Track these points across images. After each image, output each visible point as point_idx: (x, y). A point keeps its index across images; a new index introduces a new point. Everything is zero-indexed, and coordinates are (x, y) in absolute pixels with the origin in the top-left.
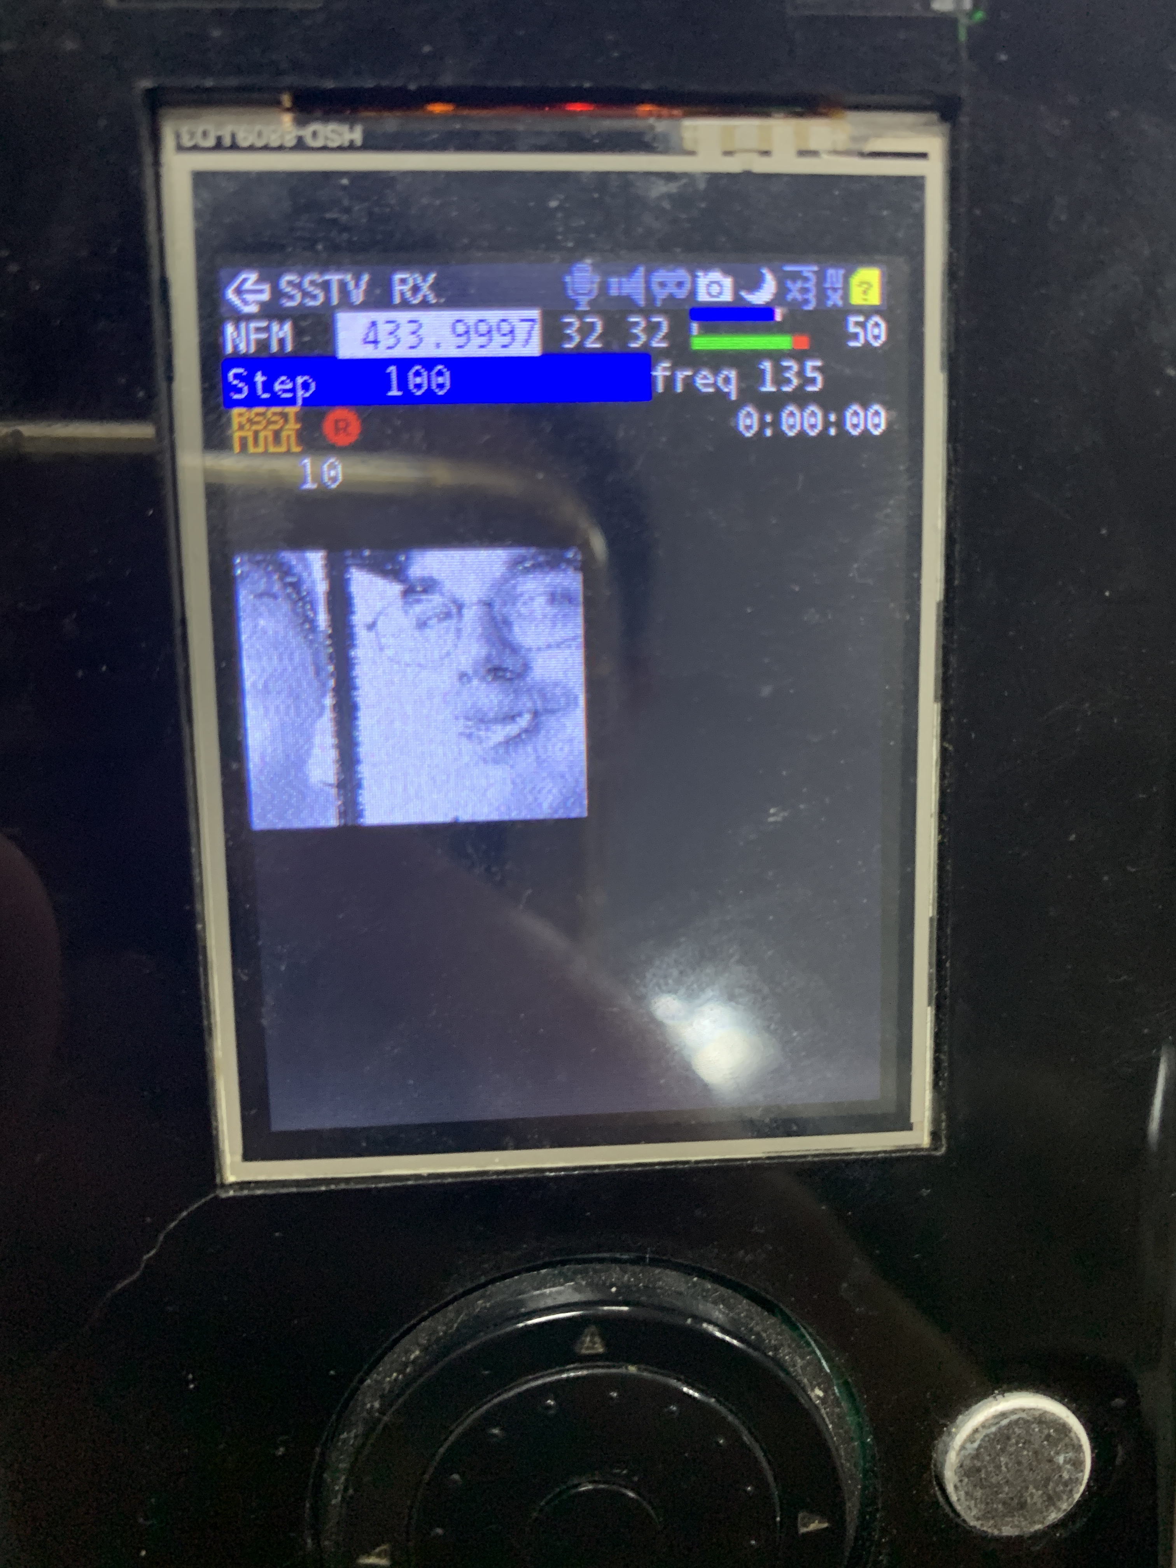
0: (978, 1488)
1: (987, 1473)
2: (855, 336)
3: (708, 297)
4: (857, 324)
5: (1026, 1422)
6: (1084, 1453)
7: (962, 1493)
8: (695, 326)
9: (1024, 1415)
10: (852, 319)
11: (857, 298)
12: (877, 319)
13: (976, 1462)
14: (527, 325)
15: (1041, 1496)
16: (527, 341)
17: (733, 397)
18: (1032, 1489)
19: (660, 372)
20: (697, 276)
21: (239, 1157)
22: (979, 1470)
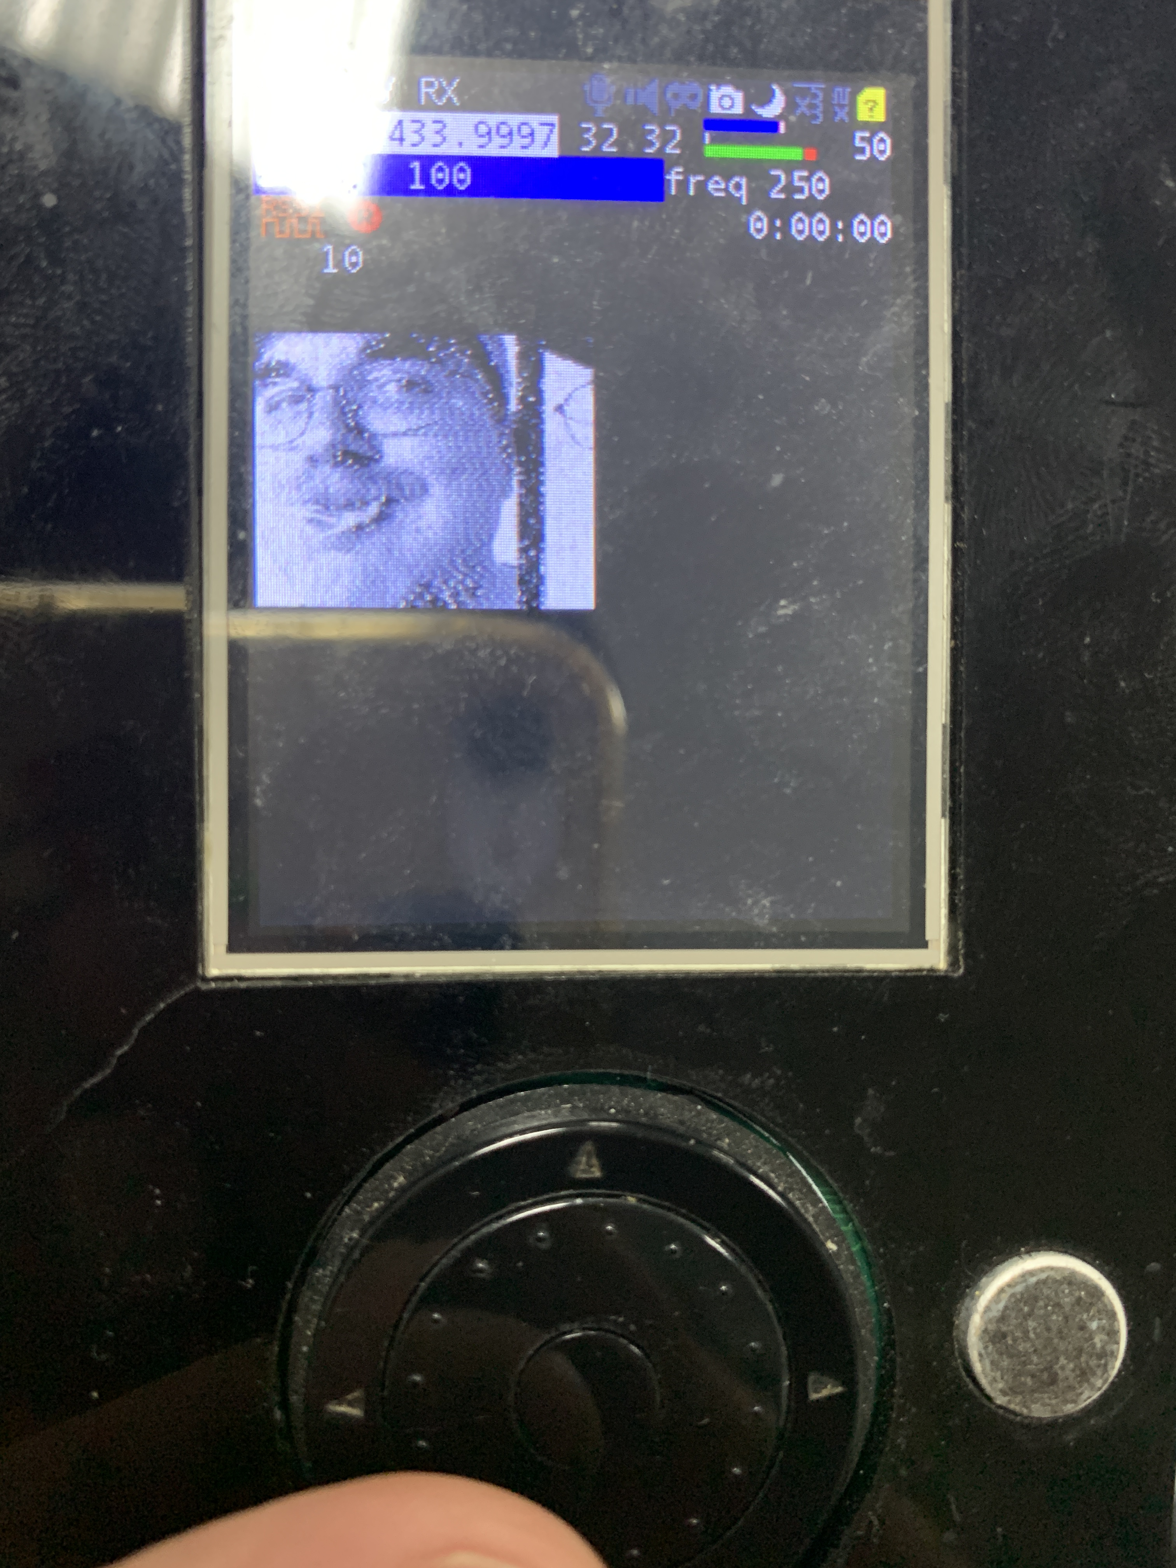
0: (1004, 1356)
1: (1015, 1340)
2: (862, 151)
3: (720, 109)
4: (863, 139)
5: (1056, 1281)
6: (1118, 1322)
7: (987, 1362)
8: (707, 135)
9: (1052, 1273)
10: (858, 135)
11: (863, 115)
12: (882, 135)
13: (1001, 1325)
14: (546, 129)
15: (1073, 1371)
16: (546, 144)
17: (744, 202)
18: (1063, 1361)
19: (673, 176)
20: (710, 90)
21: (223, 948)
22: (1004, 1336)
